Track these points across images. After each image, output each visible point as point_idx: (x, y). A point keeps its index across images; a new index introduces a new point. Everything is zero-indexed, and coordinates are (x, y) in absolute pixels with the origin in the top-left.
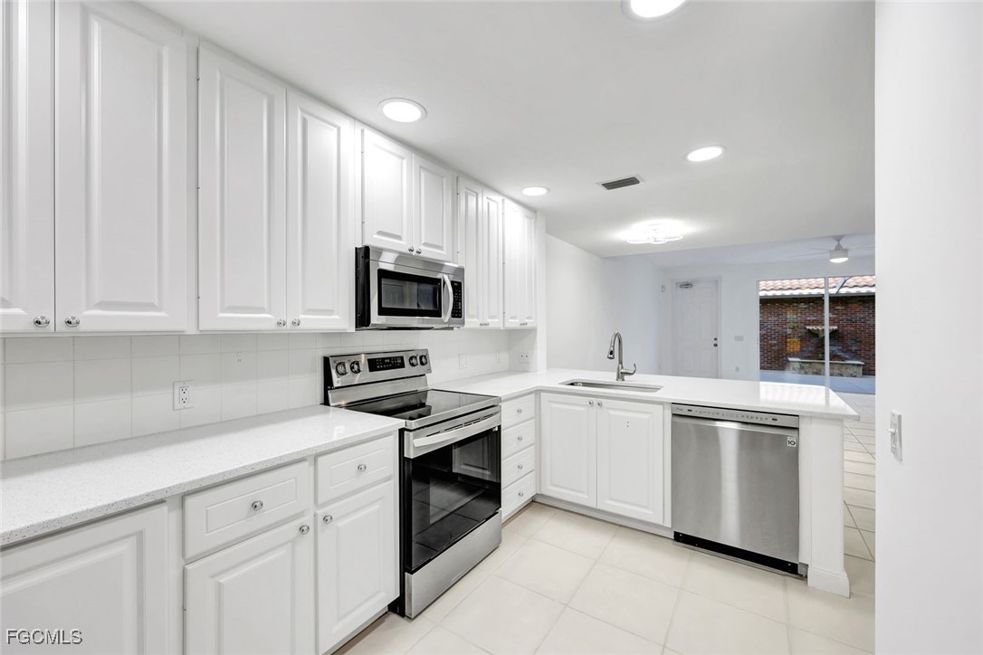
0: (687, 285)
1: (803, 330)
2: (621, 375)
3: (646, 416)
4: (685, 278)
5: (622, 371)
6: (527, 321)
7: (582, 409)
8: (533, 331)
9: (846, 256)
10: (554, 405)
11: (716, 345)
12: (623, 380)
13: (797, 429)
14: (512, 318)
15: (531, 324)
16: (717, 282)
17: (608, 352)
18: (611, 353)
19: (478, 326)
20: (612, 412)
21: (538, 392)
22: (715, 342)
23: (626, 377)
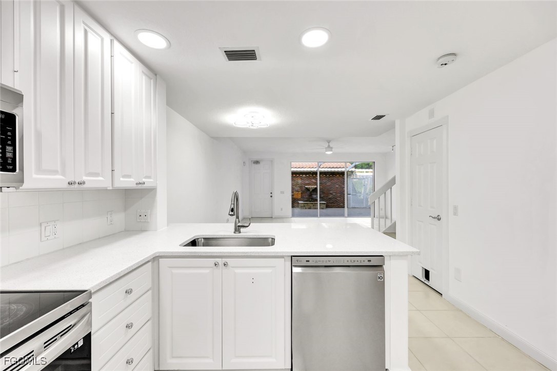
0: (257, 162)
1: (304, 188)
2: (237, 229)
3: (269, 271)
4: (256, 158)
5: (240, 224)
6: (144, 180)
7: (207, 271)
8: (152, 191)
9: (332, 151)
10: (175, 271)
11: (271, 196)
12: (240, 232)
13: (381, 266)
14: (124, 176)
15: (149, 183)
16: (272, 161)
17: (228, 209)
18: (232, 210)
19: (65, 185)
20: (238, 271)
21: (156, 259)
22: (271, 195)
23: (242, 230)
